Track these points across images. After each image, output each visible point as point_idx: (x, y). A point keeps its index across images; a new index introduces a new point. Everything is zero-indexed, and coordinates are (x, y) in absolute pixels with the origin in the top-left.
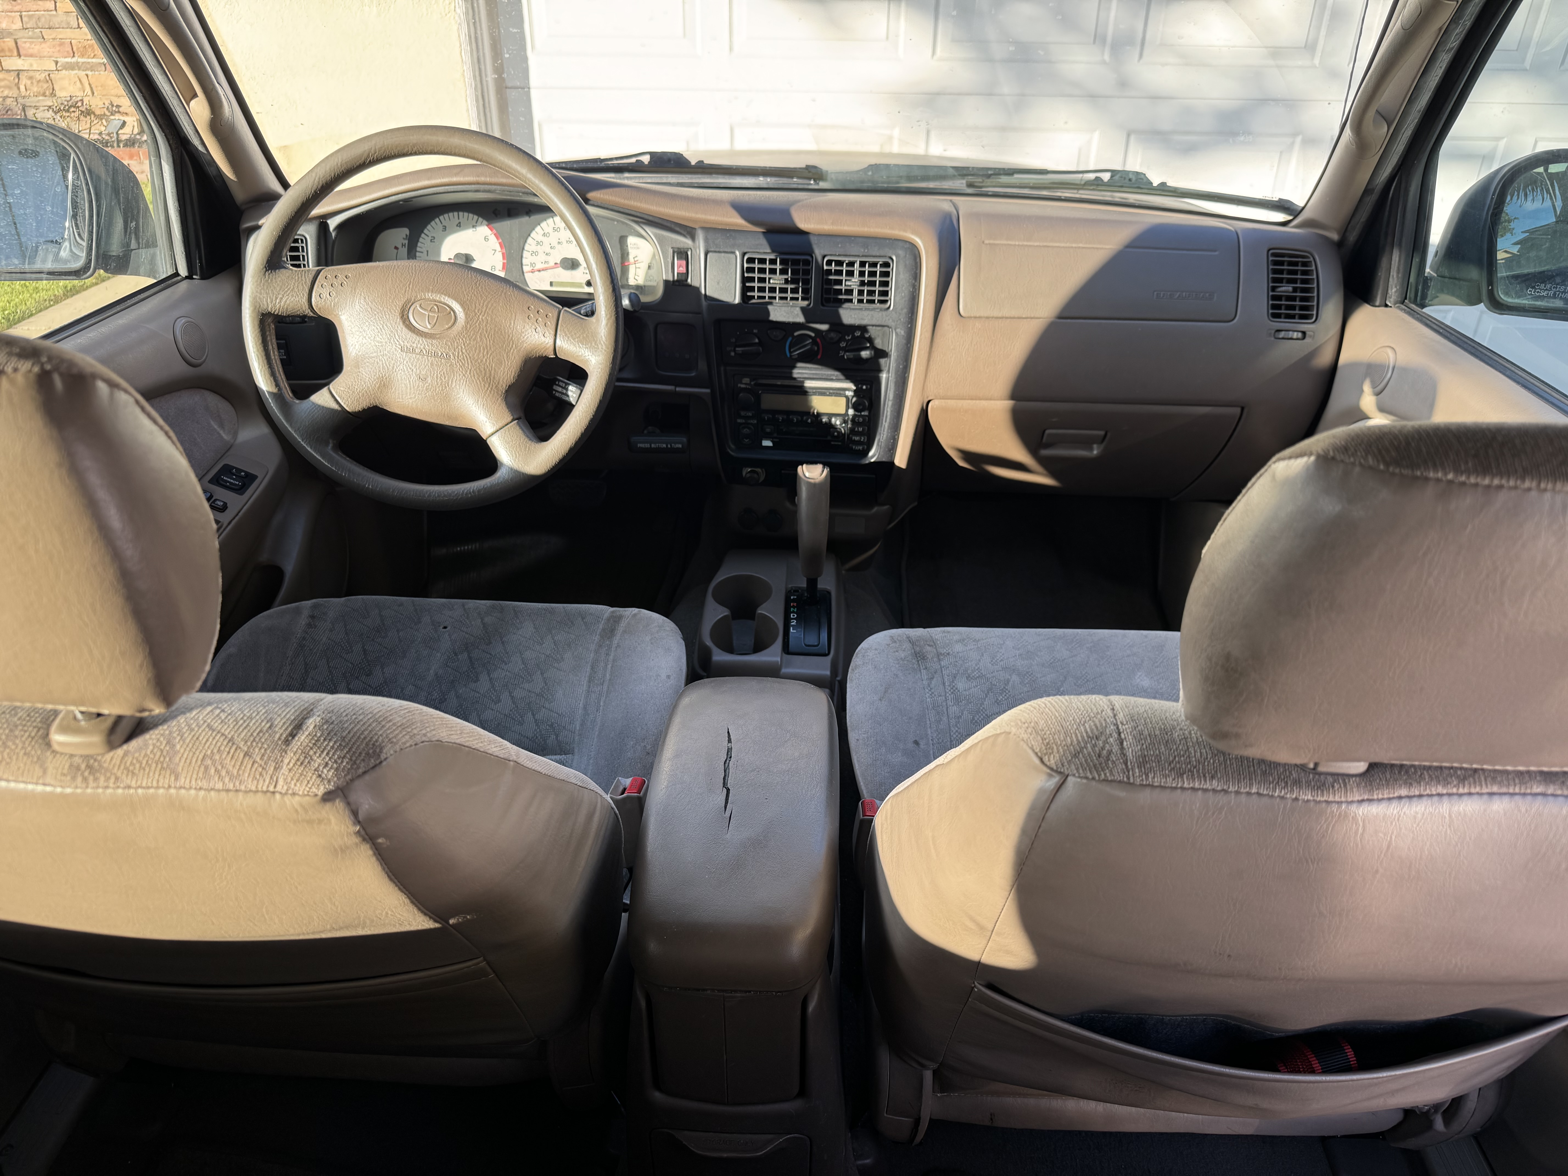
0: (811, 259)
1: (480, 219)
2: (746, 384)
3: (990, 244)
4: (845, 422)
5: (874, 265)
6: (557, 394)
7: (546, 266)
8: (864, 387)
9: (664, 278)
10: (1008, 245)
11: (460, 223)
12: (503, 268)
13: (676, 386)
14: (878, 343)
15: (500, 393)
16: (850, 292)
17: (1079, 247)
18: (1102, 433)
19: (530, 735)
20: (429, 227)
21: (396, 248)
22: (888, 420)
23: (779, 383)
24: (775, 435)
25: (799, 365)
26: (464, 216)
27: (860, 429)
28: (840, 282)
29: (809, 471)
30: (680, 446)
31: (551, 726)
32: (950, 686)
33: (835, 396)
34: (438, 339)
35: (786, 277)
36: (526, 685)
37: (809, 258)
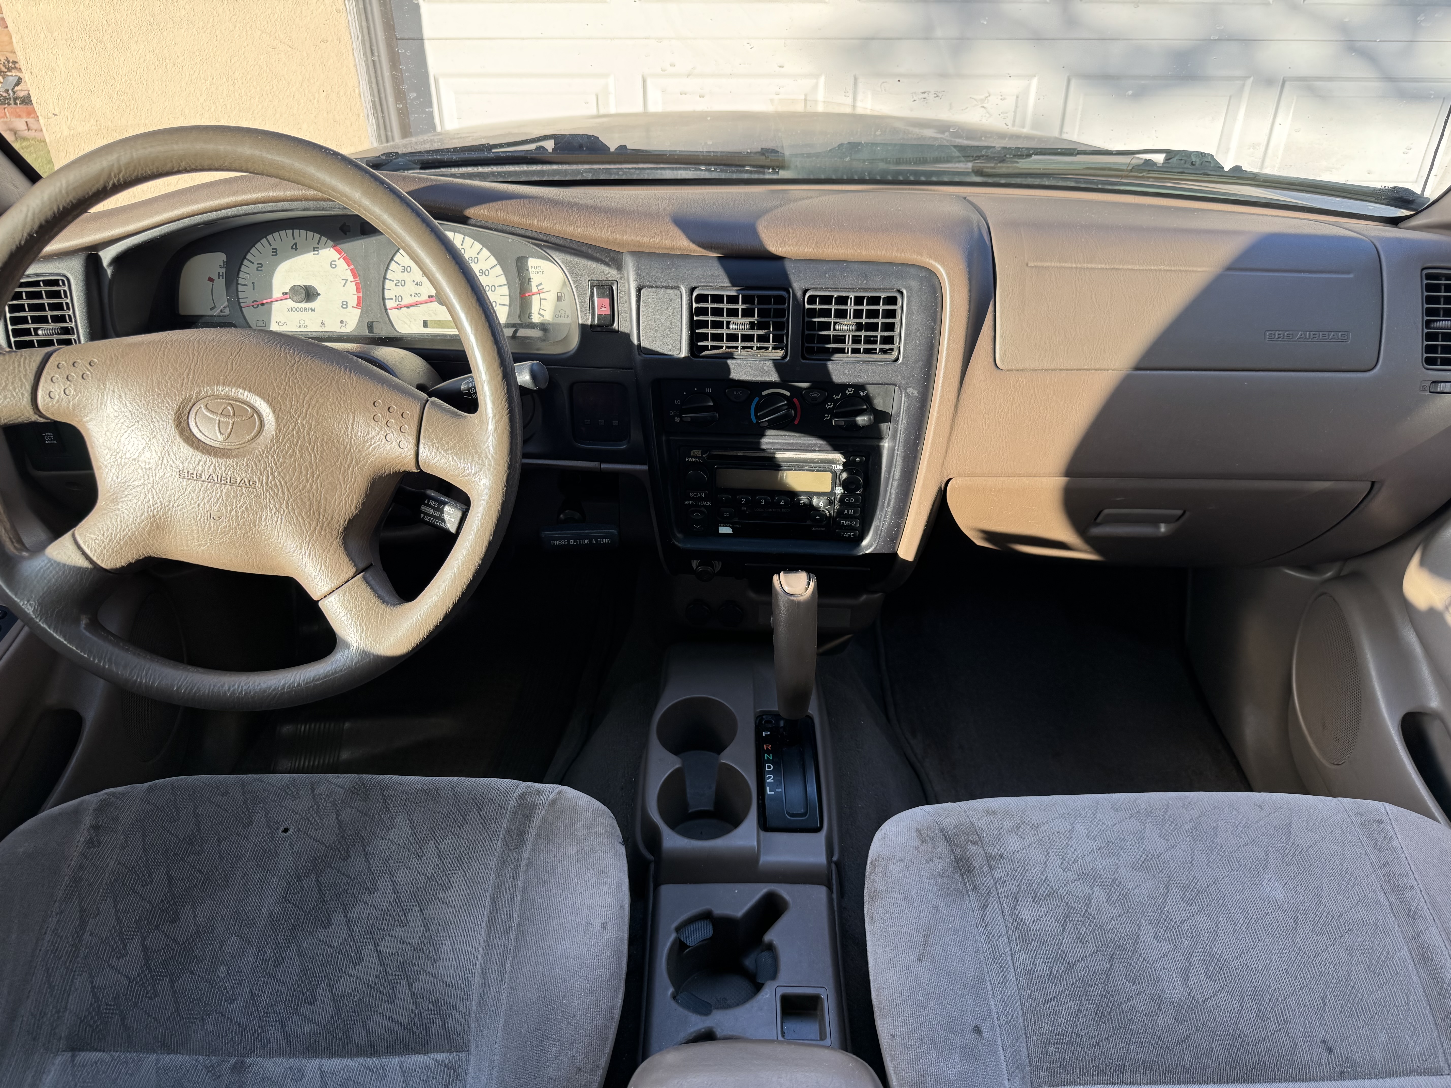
0: (786, 296)
1: (324, 239)
2: (696, 457)
3: (1036, 267)
4: (831, 503)
5: (875, 300)
6: (427, 518)
7: (417, 299)
8: (858, 460)
9: (580, 322)
10: (1062, 267)
11: (295, 244)
12: (358, 304)
13: (601, 462)
14: (879, 404)
15: (335, 533)
16: (841, 339)
17: (1160, 270)
18: (1179, 512)
19: (405, 1020)
20: (253, 251)
21: (211, 280)
22: (892, 504)
23: (741, 454)
24: (736, 520)
25: (769, 432)
26: (300, 235)
27: (851, 512)
28: (827, 326)
29: (788, 585)
30: (609, 541)
31: (436, 1003)
32: (1011, 915)
33: (818, 471)
34: (236, 456)
35: (752, 320)
36: (398, 932)
37: (784, 293)
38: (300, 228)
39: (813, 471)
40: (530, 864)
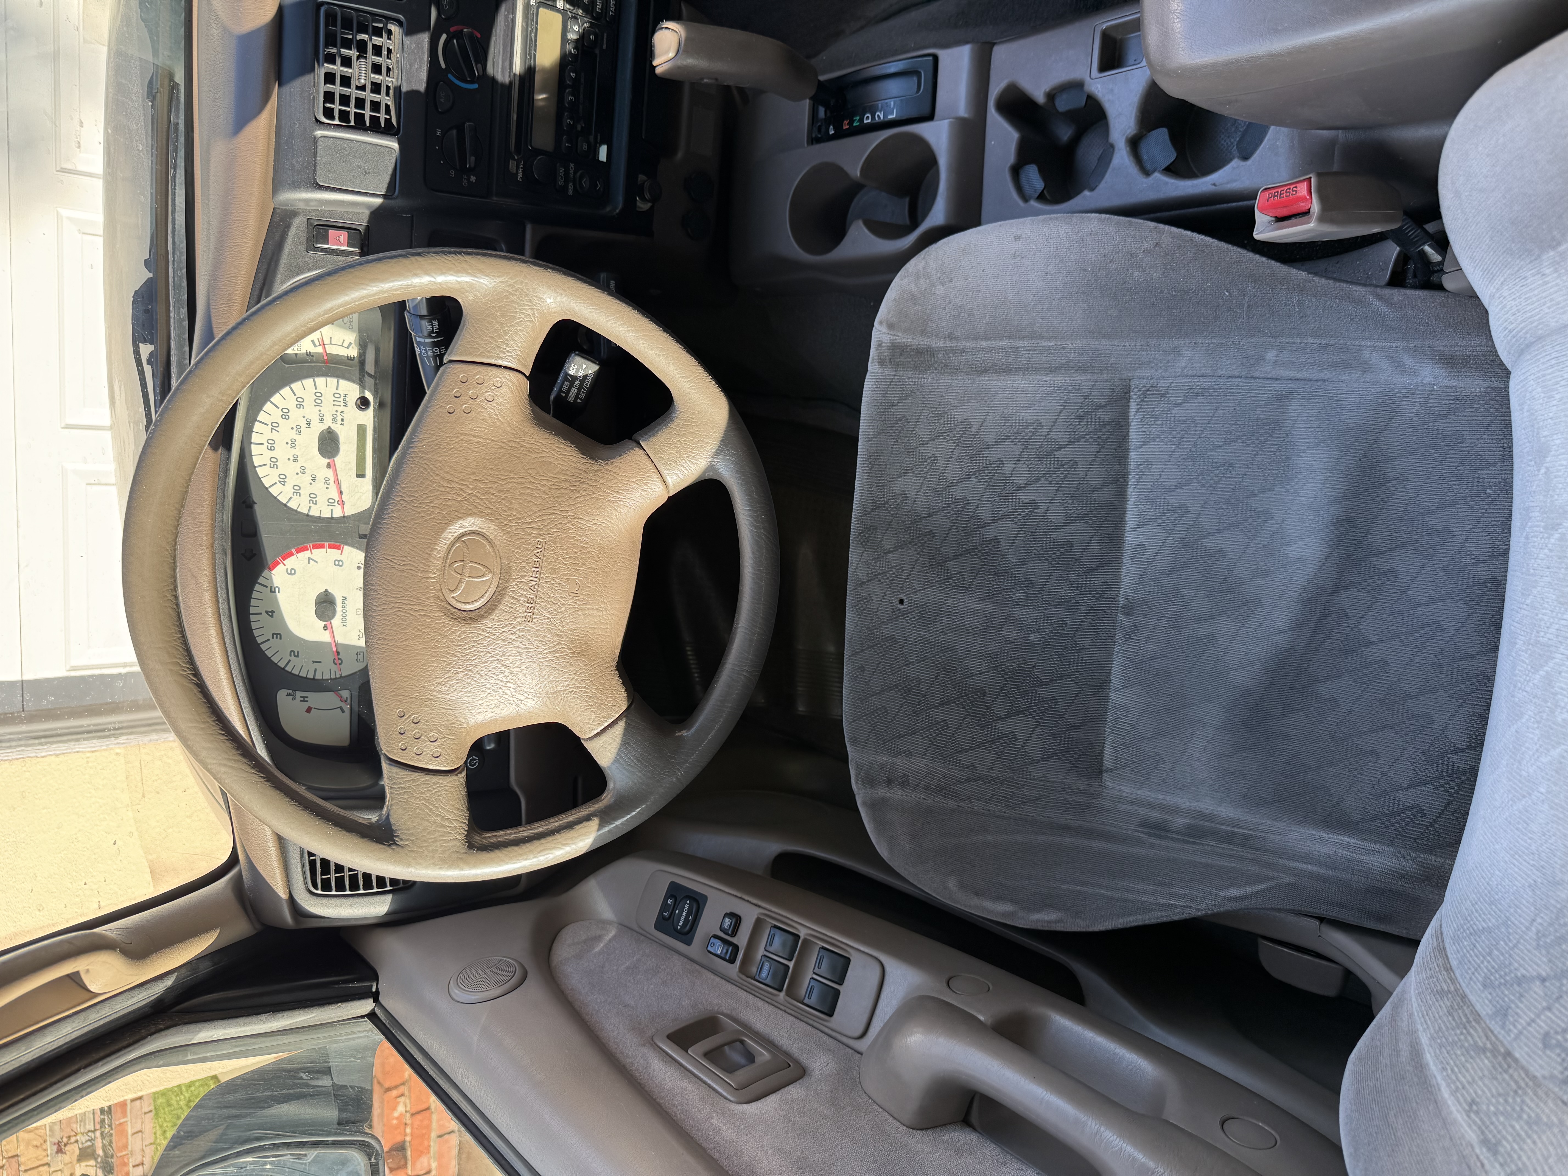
1: (261, 580)
2: (517, 168)
4: (575, 17)
6: (582, 395)
7: (331, 481)
11: (267, 612)
12: (337, 547)
15: (596, 467)
19: (1094, 448)
20: (275, 659)
21: (309, 710)
23: (516, 110)
24: (592, 137)
25: (490, 70)
26: (255, 605)
29: (667, 52)
31: (1080, 418)
33: (537, 23)
34: (509, 559)
35: (354, 59)
36: (1008, 468)
37: (323, 9)
38: (248, 606)
39: (536, 29)
40: (951, 337)
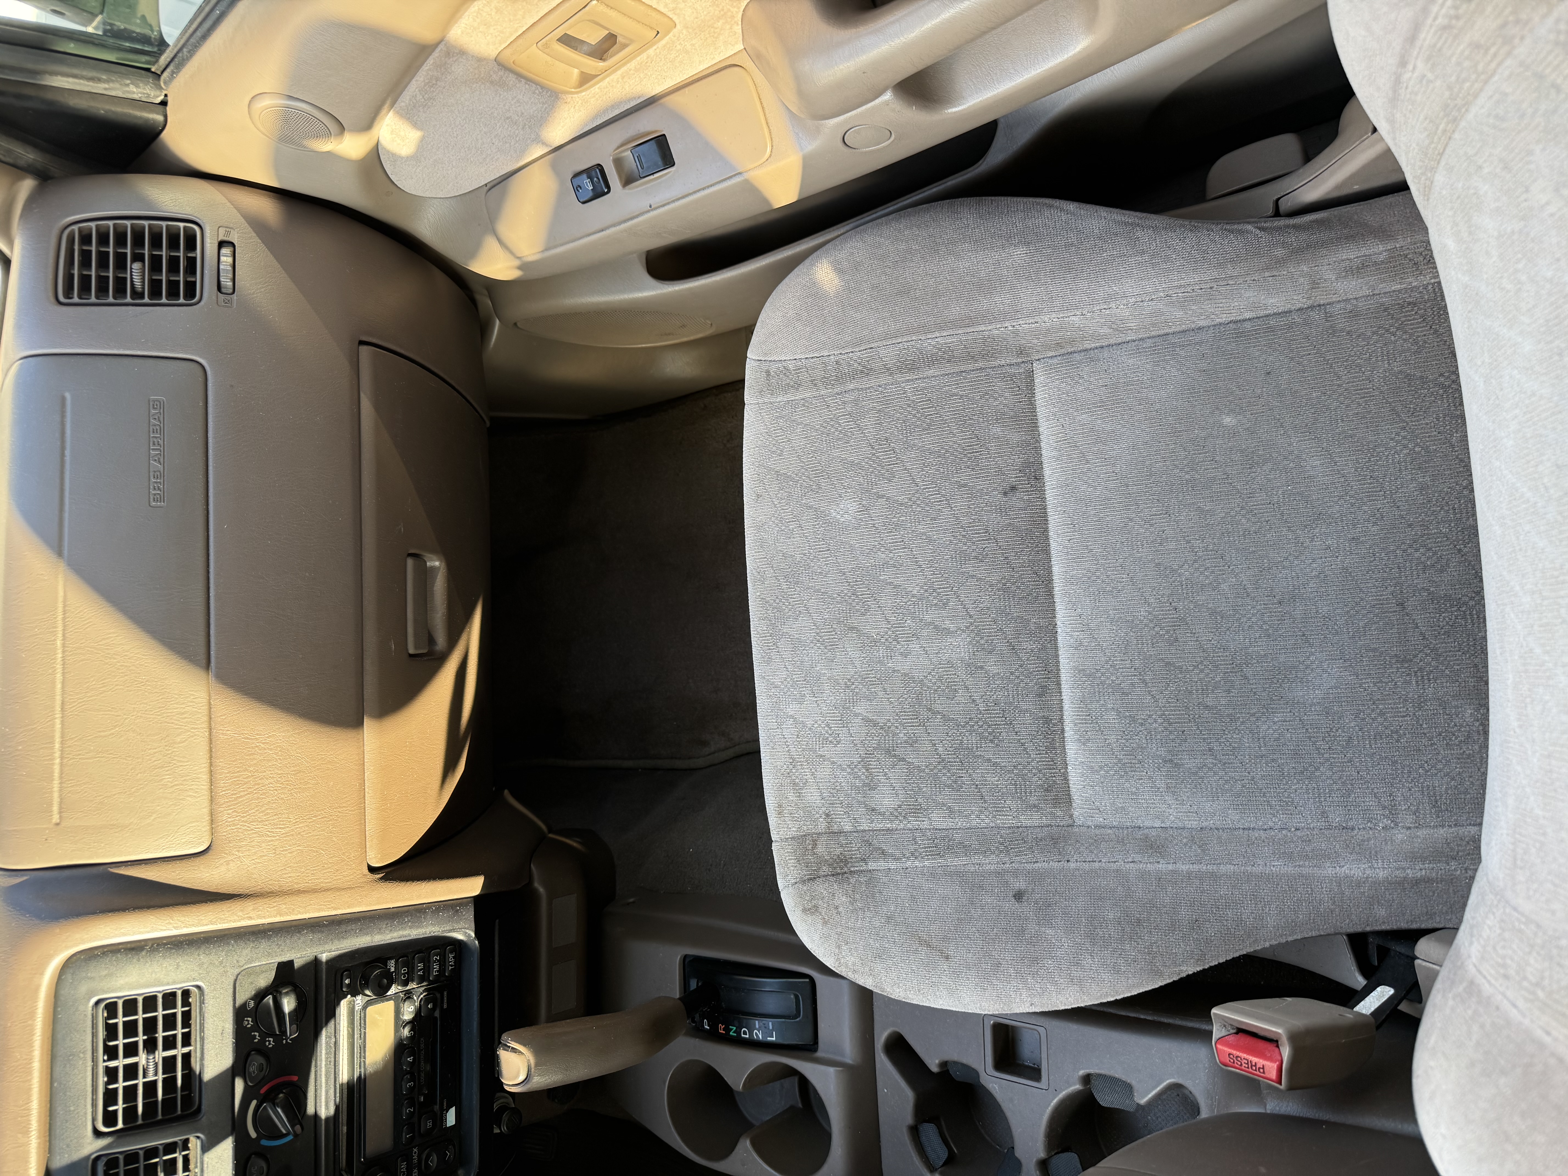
0: (103, 1159)
3: (60, 812)
4: (409, 996)
5: (111, 1032)
8: (348, 981)
10: (61, 777)
14: (267, 982)
16: (169, 1064)
18: (409, 561)
24: (436, 1105)
25: (310, 1110)
27: (422, 966)
28: (150, 1087)
29: (518, 1075)
33: (365, 1026)
37: (101, 1164)
